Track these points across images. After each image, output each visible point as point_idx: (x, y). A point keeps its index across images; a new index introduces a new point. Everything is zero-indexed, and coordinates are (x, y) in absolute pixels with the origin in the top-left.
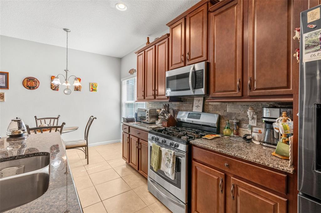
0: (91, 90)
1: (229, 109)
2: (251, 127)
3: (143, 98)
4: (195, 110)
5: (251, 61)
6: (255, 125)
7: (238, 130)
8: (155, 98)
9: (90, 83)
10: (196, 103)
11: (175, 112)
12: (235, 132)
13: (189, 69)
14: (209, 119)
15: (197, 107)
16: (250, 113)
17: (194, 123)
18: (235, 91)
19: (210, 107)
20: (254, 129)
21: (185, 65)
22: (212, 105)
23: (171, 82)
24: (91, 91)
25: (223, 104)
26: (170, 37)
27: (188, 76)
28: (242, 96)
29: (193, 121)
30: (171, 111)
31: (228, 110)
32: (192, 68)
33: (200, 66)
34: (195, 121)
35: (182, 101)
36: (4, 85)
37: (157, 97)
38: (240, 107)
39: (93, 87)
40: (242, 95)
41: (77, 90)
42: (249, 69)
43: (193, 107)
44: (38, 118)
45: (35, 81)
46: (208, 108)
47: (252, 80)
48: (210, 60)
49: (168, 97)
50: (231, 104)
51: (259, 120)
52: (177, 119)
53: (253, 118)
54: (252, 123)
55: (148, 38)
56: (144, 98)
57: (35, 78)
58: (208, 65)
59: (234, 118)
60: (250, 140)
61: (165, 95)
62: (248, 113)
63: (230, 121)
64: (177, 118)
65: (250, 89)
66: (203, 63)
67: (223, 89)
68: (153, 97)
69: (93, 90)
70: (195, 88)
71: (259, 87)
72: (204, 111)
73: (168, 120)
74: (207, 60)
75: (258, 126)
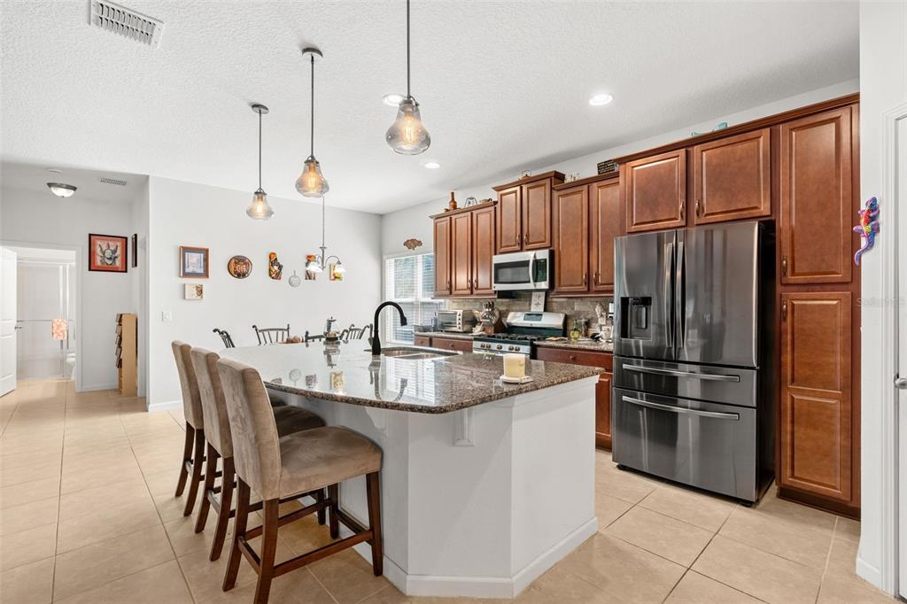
0: (333, 277)
1: (578, 306)
2: (601, 326)
3: (448, 292)
4: (534, 309)
6: (604, 323)
7: (586, 330)
8: (472, 293)
9: (330, 265)
10: (534, 296)
11: (503, 314)
12: (583, 333)
13: (529, 256)
14: (553, 320)
15: (537, 305)
16: (598, 309)
17: (533, 326)
18: (581, 285)
19: (554, 304)
20: (603, 328)
21: (521, 250)
22: (557, 302)
23: (501, 271)
24: (333, 280)
25: (570, 300)
26: (498, 206)
27: (528, 266)
28: (589, 291)
29: (531, 324)
30: (497, 313)
31: (576, 308)
32: (533, 255)
33: (543, 255)
34: (536, 323)
35: (514, 298)
36: (201, 271)
37: (475, 292)
38: (588, 303)
39: (335, 273)
40: (589, 289)
41: (310, 279)
42: (594, 262)
43: (530, 305)
44: (259, 328)
45: (245, 263)
46: (552, 306)
47: (597, 275)
48: (555, 247)
49: (495, 292)
50: (578, 300)
52: (507, 323)
53: (602, 316)
54: (602, 321)
55: (453, 193)
56: (451, 293)
57: (246, 258)
58: (552, 254)
59: (582, 317)
60: (598, 338)
61: (491, 288)
63: (578, 321)
64: (508, 321)
66: (547, 251)
67: (569, 283)
68: (469, 292)
69: (336, 278)
70: (535, 281)
71: (603, 282)
72: (545, 310)
73: (494, 325)
74: (551, 246)
75: (607, 324)
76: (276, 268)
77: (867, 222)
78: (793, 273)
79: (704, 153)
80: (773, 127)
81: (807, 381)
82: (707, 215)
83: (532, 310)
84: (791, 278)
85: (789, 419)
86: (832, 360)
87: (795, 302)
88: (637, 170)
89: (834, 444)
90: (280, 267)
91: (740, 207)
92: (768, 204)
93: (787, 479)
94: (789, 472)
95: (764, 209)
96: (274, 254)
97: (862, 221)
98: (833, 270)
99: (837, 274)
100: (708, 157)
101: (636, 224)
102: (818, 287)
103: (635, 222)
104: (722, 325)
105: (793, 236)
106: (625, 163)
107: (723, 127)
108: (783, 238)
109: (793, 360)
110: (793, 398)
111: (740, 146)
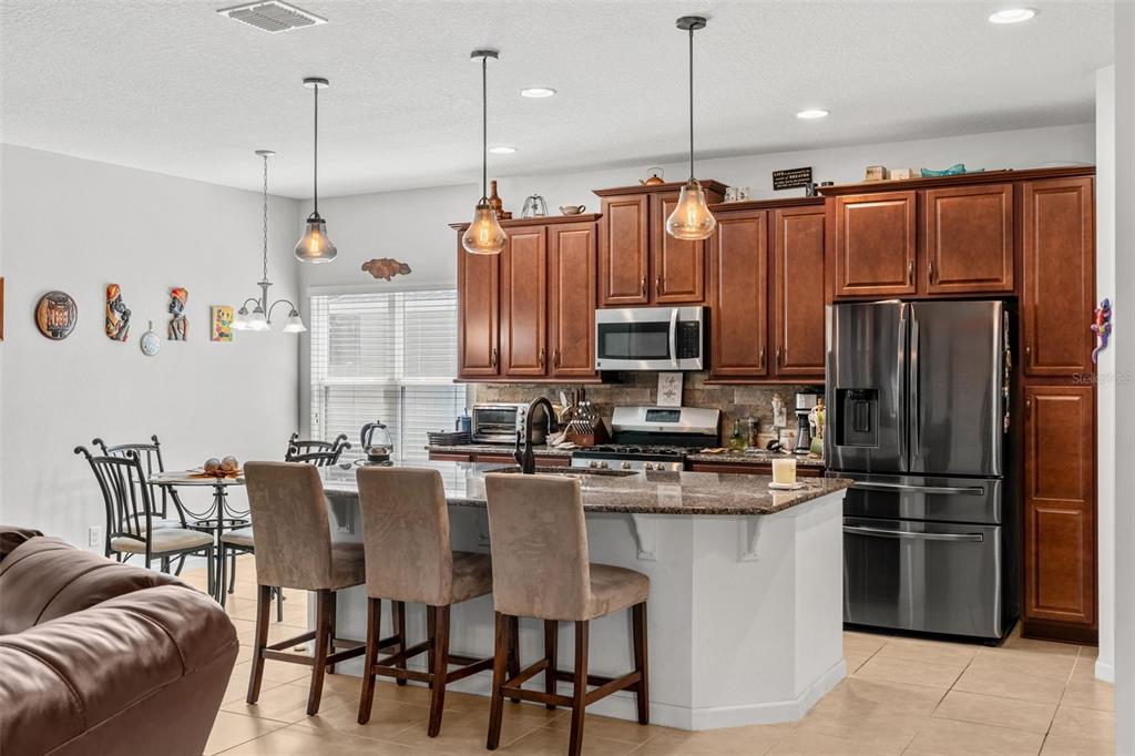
0: (216, 335)
1: (739, 398)
2: (778, 430)
3: (492, 371)
4: (663, 402)
5: (781, 320)
6: (784, 425)
7: (756, 437)
8: (547, 373)
9: (211, 309)
10: (663, 384)
11: (605, 410)
12: (751, 440)
14: (700, 421)
15: (669, 395)
16: (776, 403)
17: (664, 431)
18: (755, 366)
19: (697, 394)
20: (783, 432)
21: (650, 303)
22: (703, 391)
23: (612, 337)
24: (215, 340)
25: (727, 387)
26: (602, 222)
27: (668, 330)
28: (767, 375)
29: (661, 428)
31: (736, 401)
32: (674, 314)
34: (668, 426)
37: (554, 370)
38: (758, 393)
39: (221, 325)
40: (768, 373)
42: (777, 332)
43: (655, 395)
45: (67, 308)
46: (694, 398)
47: (782, 351)
48: (711, 303)
49: (598, 372)
50: (741, 388)
51: (790, 415)
52: (613, 427)
54: (779, 421)
55: (495, 183)
56: (499, 372)
57: (68, 296)
58: (706, 312)
59: (747, 415)
60: (777, 448)
61: (588, 365)
62: (774, 403)
63: (741, 422)
64: (613, 423)
65: (779, 364)
66: (699, 308)
67: (735, 362)
68: (539, 370)
69: (221, 335)
70: (679, 356)
71: (791, 363)
72: (683, 405)
73: (595, 430)
74: (704, 301)
75: (788, 427)
76: (117, 316)
77: (1102, 323)
78: (1037, 363)
79: (939, 202)
80: (1016, 183)
81: (1051, 491)
82: (942, 282)
83: (658, 404)
84: (1036, 369)
85: (1033, 537)
86: (1074, 464)
87: (1039, 398)
88: (851, 210)
89: (1077, 560)
90: (125, 315)
91: (979, 277)
92: (1011, 278)
93: (1033, 611)
94: (1033, 602)
95: (1007, 282)
96: (117, 286)
97: (1098, 321)
98: (1075, 361)
99: (1079, 365)
100: (943, 208)
101: (849, 285)
102: (1061, 381)
103: (848, 282)
104: (947, 425)
105: (1036, 319)
106: (834, 195)
107: (959, 170)
108: (1028, 318)
109: (1037, 467)
110: (1037, 512)
111: (980, 200)
